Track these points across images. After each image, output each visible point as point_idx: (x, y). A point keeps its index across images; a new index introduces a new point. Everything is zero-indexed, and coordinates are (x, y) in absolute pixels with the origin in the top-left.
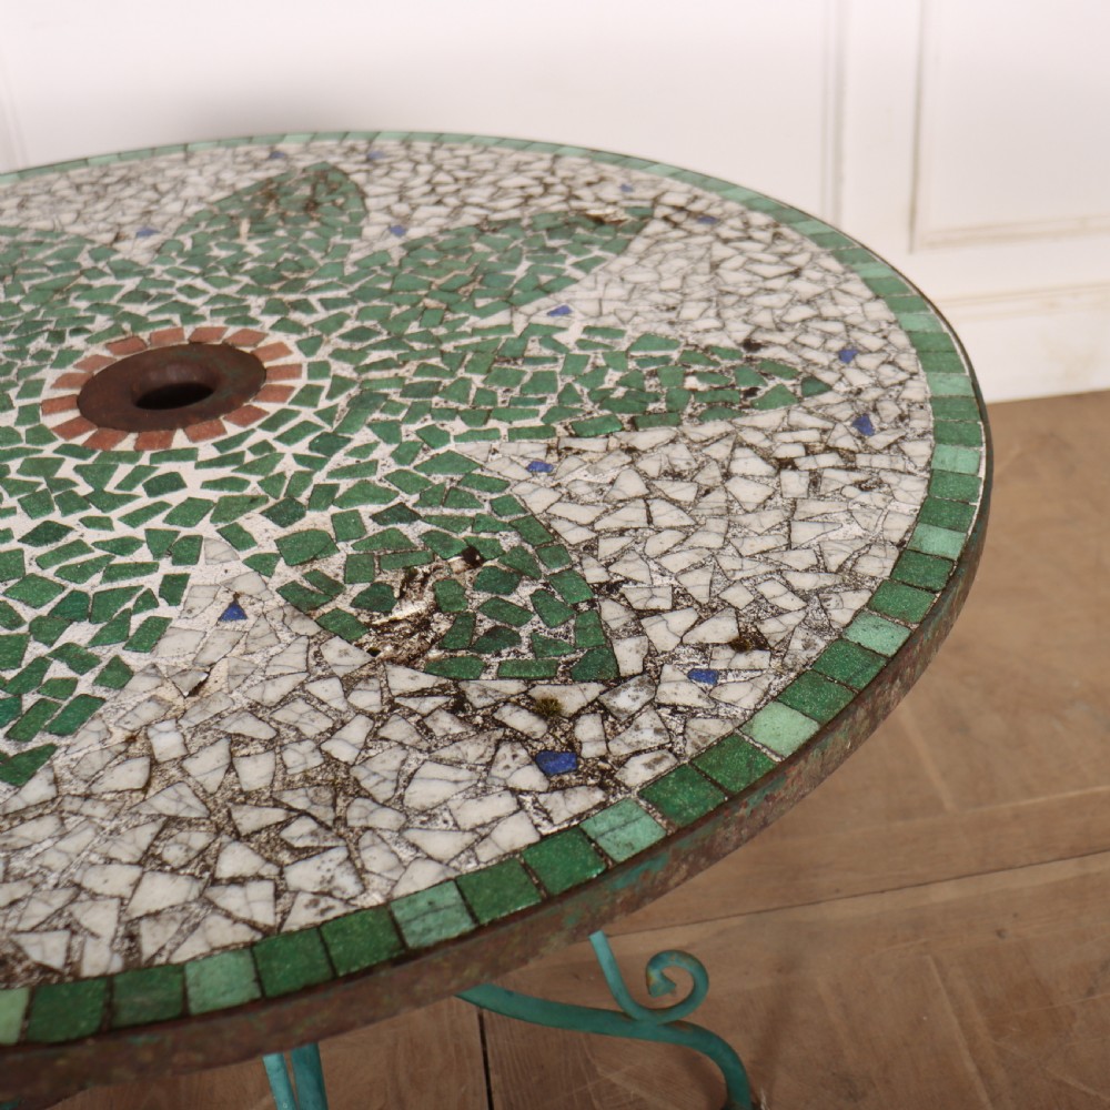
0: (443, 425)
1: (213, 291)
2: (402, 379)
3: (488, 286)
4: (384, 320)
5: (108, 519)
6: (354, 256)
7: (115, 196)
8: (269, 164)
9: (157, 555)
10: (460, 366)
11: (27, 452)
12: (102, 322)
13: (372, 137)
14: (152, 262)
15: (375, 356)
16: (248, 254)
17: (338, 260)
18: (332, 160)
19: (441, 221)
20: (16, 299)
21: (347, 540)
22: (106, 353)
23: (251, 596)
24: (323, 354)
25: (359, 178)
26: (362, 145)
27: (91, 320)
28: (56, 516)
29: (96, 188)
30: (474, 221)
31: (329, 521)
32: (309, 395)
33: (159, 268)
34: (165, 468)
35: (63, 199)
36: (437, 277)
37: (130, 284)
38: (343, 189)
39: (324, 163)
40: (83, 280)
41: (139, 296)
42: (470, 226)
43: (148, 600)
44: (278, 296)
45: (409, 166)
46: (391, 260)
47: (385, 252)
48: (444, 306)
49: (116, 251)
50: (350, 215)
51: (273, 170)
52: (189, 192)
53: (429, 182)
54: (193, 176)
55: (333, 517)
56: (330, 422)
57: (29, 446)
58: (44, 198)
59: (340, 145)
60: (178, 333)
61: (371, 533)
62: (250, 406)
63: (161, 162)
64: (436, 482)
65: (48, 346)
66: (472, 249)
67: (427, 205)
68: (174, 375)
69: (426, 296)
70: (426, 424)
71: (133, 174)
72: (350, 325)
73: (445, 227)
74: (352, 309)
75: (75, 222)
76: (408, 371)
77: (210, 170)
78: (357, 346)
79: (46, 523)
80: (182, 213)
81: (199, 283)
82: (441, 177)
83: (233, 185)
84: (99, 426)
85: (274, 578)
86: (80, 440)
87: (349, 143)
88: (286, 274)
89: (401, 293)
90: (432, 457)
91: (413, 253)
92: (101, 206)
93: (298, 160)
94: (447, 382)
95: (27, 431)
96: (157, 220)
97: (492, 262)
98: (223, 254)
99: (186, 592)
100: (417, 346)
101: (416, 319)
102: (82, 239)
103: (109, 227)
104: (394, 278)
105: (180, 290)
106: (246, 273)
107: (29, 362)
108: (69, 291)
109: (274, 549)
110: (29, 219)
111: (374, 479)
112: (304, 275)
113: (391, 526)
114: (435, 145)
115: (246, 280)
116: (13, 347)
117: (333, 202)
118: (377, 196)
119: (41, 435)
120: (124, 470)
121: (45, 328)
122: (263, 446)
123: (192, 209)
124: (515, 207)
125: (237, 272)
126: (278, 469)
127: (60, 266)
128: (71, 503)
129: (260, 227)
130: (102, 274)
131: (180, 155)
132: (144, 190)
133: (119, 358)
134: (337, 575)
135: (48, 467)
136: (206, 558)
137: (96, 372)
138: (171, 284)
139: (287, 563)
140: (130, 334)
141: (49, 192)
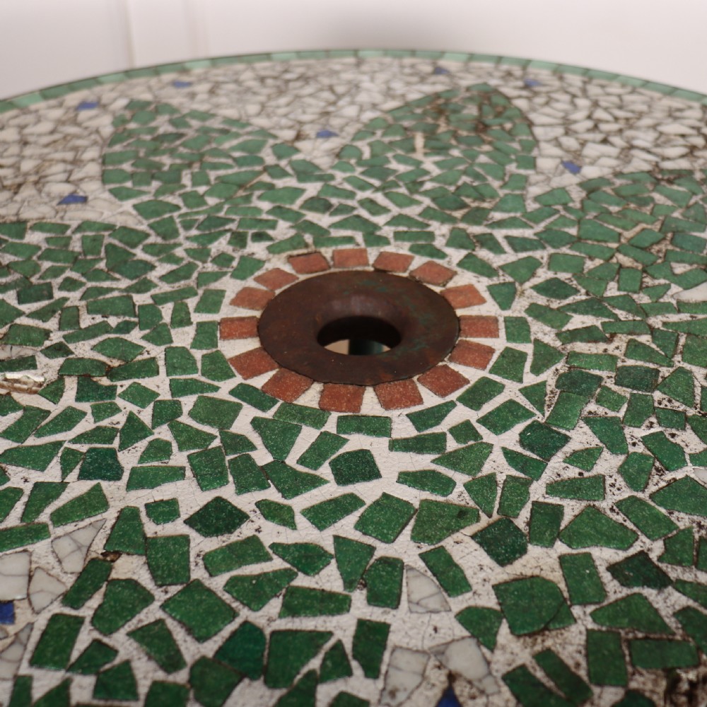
0: (673, 435)
1: (395, 211)
2: (614, 358)
3: (682, 248)
4: (579, 274)
5: (290, 509)
6: (534, 191)
7: (296, 92)
8: (433, 79)
9: (349, 584)
10: (675, 353)
11: (202, 387)
12: (283, 230)
13: (525, 64)
14: (333, 167)
15: (578, 321)
16: (426, 173)
17: (518, 192)
18: (493, 82)
19: (614, 162)
20: (202, 189)
21: (584, 604)
22: (288, 269)
23: (470, 682)
24: (518, 308)
25: (522, 104)
26: (517, 71)
27: (273, 225)
28: (228, 492)
29: (278, 83)
30: (646, 167)
31: (557, 566)
32: (510, 366)
33: (339, 175)
34: (356, 442)
35: (248, 90)
36: (625, 228)
37: (312, 189)
38: (508, 113)
39: (485, 84)
40: (266, 178)
41: (321, 204)
42: (642, 172)
44: (462, 225)
45: (567, 98)
46: (573, 201)
47: (563, 190)
48: (640, 267)
49: (297, 150)
50: (520, 142)
51: (438, 85)
52: (363, 98)
53: (589, 117)
54: (366, 82)
55: (562, 559)
56: (540, 405)
57: (203, 379)
58: (232, 86)
59: (496, 68)
60: (361, 255)
61: (612, 598)
62: (446, 367)
63: (335, 65)
64: (681, 525)
65: (229, 250)
66: (652, 199)
67: (594, 142)
68: (358, 306)
69: (618, 250)
70: (652, 431)
71: (310, 73)
72: (543, 275)
73: (618, 169)
74: (542, 255)
75: (258, 114)
76: (617, 348)
77: (381, 77)
78: (555, 304)
79: (218, 500)
80: (358, 120)
81: (380, 198)
82: (599, 114)
83: (403, 96)
84: (280, 366)
85: (498, 652)
86: (259, 382)
87: (505, 67)
88: (468, 201)
89: (590, 242)
90: (669, 484)
91: (592, 195)
92: (283, 100)
93: (461, 78)
94: (665, 371)
95: (203, 356)
96: (335, 122)
97: (676, 219)
98: (402, 168)
99: (386, 656)
100: (622, 315)
101: (613, 280)
102: (265, 133)
103: (290, 123)
104: (579, 222)
105: (363, 203)
106: (426, 193)
107: (210, 267)
108: (253, 188)
109: (493, 602)
110: (218, 106)
111: (605, 505)
112: (486, 205)
113: (636, 590)
114: (586, 79)
115: (427, 202)
116: (195, 245)
117: (501, 125)
118: (543, 125)
119: (217, 366)
120: (307, 437)
121: (227, 227)
122: (464, 431)
123: (368, 115)
124: (683, 156)
125: (417, 192)
126: (487, 469)
127: (244, 158)
128: (250, 477)
129: (434, 143)
130: (284, 174)
131: (351, 60)
132: (321, 90)
133: (302, 277)
134: (578, 665)
135: (221, 413)
136: (410, 602)
137: (278, 292)
138: (351, 195)
139: (513, 629)
140: (312, 249)
141: (237, 82)
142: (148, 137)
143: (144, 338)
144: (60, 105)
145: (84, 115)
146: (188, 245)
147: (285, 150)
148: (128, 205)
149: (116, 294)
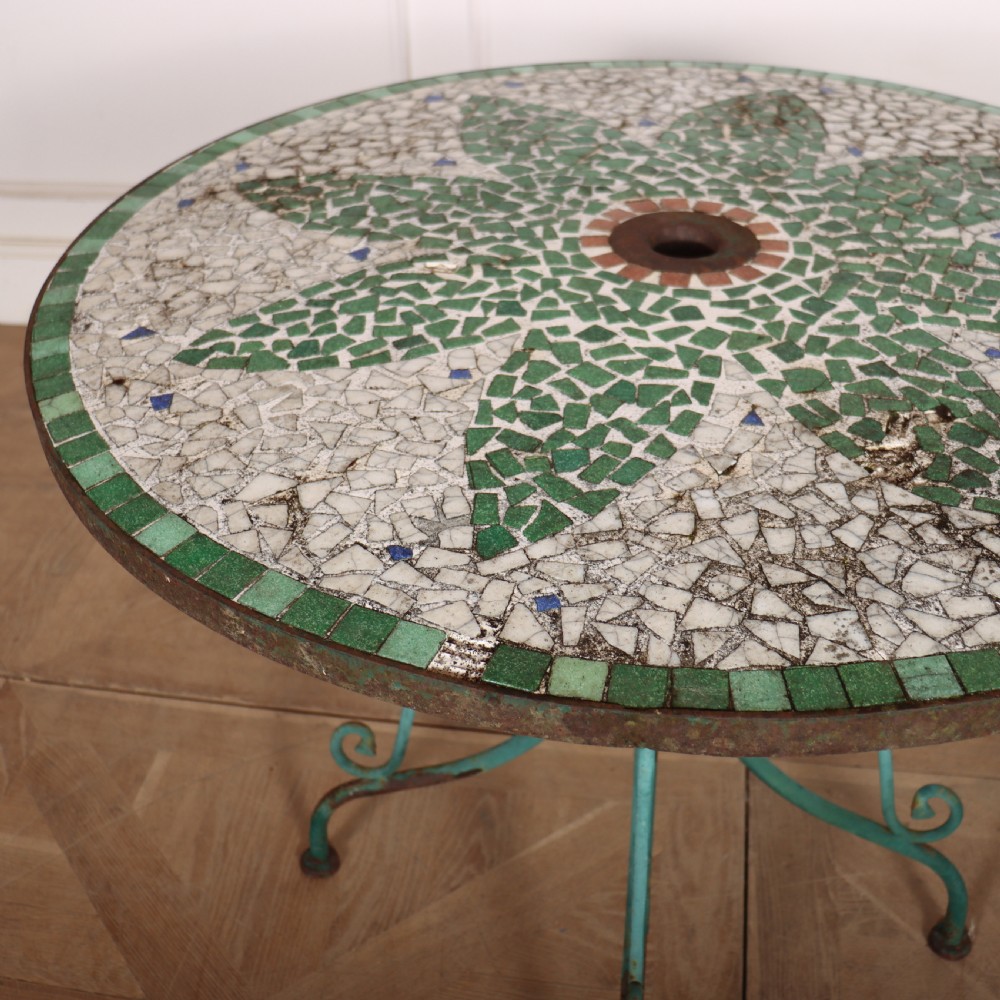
0: (911, 308)
1: (708, 175)
2: (873, 267)
3: (937, 206)
4: (853, 218)
5: (644, 332)
6: (821, 166)
7: (617, 92)
8: (739, 85)
9: (688, 365)
10: (920, 264)
11: (574, 272)
12: (620, 185)
13: (821, 76)
14: (655, 146)
15: (848, 245)
16: (732, 152)
17: (808, 167)
18: (792, 89)
19: (891, 150)
20: (550, 158)
21: (840, 381)
22: (627, 209)
23: (765, 409)
24: (804, 236)
25: (816, 106)
26: (814, 81)
27: (612, 182)
28: (602, 322)
29: (600, 85)
30: (919, 153)
31: (823, 364)
32: (798, 266)
33: (661, 152)
34: (686, 301)
35: (574, 90)
36: (893, 192)
37: (640, 160)
38: (803, 112)
39: (785, 91)
40: (601, 152)
41: (647, 169)
42: (915, 157)
43: (682, 397)
44: (762, 187)
45: (856, 103)
46: (853, 174)
47: (847, 167)
48: (902, 216)
49: (624, 134)
50: (813, 134)
51: (743, 90)
52: (676, 97)
53: (875, 117)
54: (678, 85)
55: (827, 362)
56: (817, 288)
57: (574, 268)
58: (559, 87)
59: (795, 78)
60: (684, 202)
61: (859, 380)
62: (750, 267)
63: (650, 72)
64: (910, 350)
65: (579, 197)
66: (920, 175)
67: (877, 135)
68: (682, 234)
69: (886, 205)
70: (897, 305)
71: (628, 78)
72: (824, 218)
73: (894, 155)
74: (825, 206)
75: (587, 108)
76: (877, 261)
77: (692, 83)
78: (833, 235)
79: (595, 327)
80: (673, 114)
81: (696, 167)
82: (884, 115)
83: (711, 98)
84: (630, 260)
85: (783, 399)
86: (615, 270)
87: (802, 78)
88: (766, 171)
89: (864, 200)
90: (905, 331)
91: (870, 171)
92: (607, 98)
93: (763, 86)
94: (911, 275)
95: (572, 257)
96: (654, 115)
97: (937, 188)
98: (713, 148)
99: (713, 397)
100: (883, 243)
101: (879, 222)
102: (595, 122)
103: (616, 115)
104: (857, 187)
105: (683, 170)
106: (734, 165)
107: (566, 207)
108: (592, 158)
109: (780, 377)
110: (550, 101)
111: (859, 338)
112: (782, 174)
113: (875, 377)
114: (876, 89)
115: (734, 171)
116: (551, 194)
117: (797, 121)
118: (834, 122)
119: (585, 262)
120: (652, 298)
121: (575, 183)
122: (762, 299)
123: (682, 111)
124: (953, 147)
125: (726, 164)
126: (778, 318)
127: (580, 138)
128: (613, 315)
129: (739, 132)
130: (615, 149)
131: (663, 69)
132: (639, 91)
133: (639, 214)
134: (834, 407)
135: (592, 286)
136: (727, 374)
137: (621, 222)
138: (672, 165)
139: (793, 389)
140: (644, 198)
141: (563, 83)
142: (495, 123)
143: (526, 245)
144: (410, 98)
145: (433, 105)
146: (546, 193)
147: (616, 133)
148: (492, 167)
149: (496, 221)
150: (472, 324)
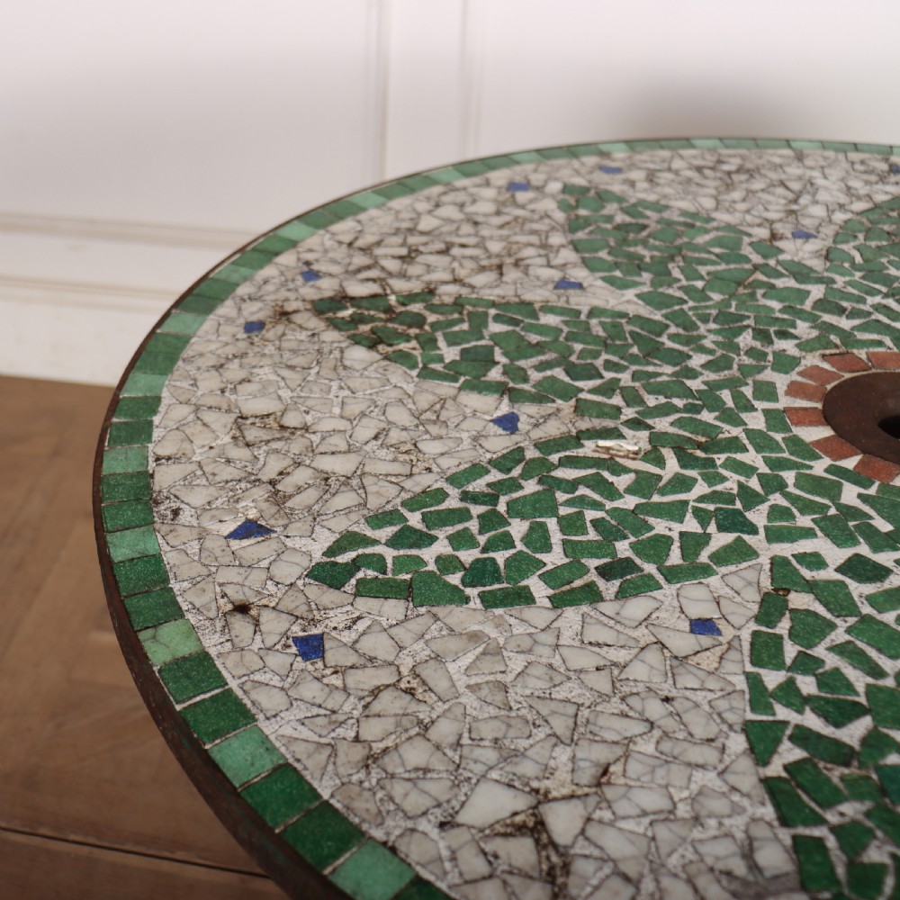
7: (744, 186)
8: (894, 178)
11: (796, 465)
12: (805, 329)
14: (828, 270)
20: (698, 284)
22: (828, 367)
27: (792, 324)
28: (864, 549)
29: (719, 175)
33: (839, 279)
35: (690, 181)
37: (817, 291)
40: (761, 277)
41: (832, 306)
49: (780, 250)
52: (824, 196)
54: (819, 179)
57: (794, 458)
58: (669, 176)
63: (773, 157)
65: (757, 345)
71: (750, 165)
75: (717, 209)
77: (835, 174)
79: (857, 555)
80: (830, 219)
81: (892, 304)
83: (869, 197)
84: (864, 452)
86: (849, 463)
92: (736, 195)
95: (784, 439)
96: (806, 222)
102: (735, 230)
103: (757, 221)
105: (878, 308)
107: (747, 360)
108: (752, 286)
110: (665, 196)
116: (720, 339)
119: (802, 448)
121: (745, 323)
123: (839, 217)
127: (726, 255)
128: (875, 538)
130: (778, 274)
131: (788, 152)
132: (773, 185)
133: (848, 376)
135: (828, 488)
137: (829, 387)
140: (843, 349)
141: (670, 169)
142: (609, 226)
143: (716, 418)
144: (487, 184)
145: (522, 197)
146: (712, 337)
147: (769, 246)
148: (630, 294)
149: (664, 378)
150: (692, 543)
